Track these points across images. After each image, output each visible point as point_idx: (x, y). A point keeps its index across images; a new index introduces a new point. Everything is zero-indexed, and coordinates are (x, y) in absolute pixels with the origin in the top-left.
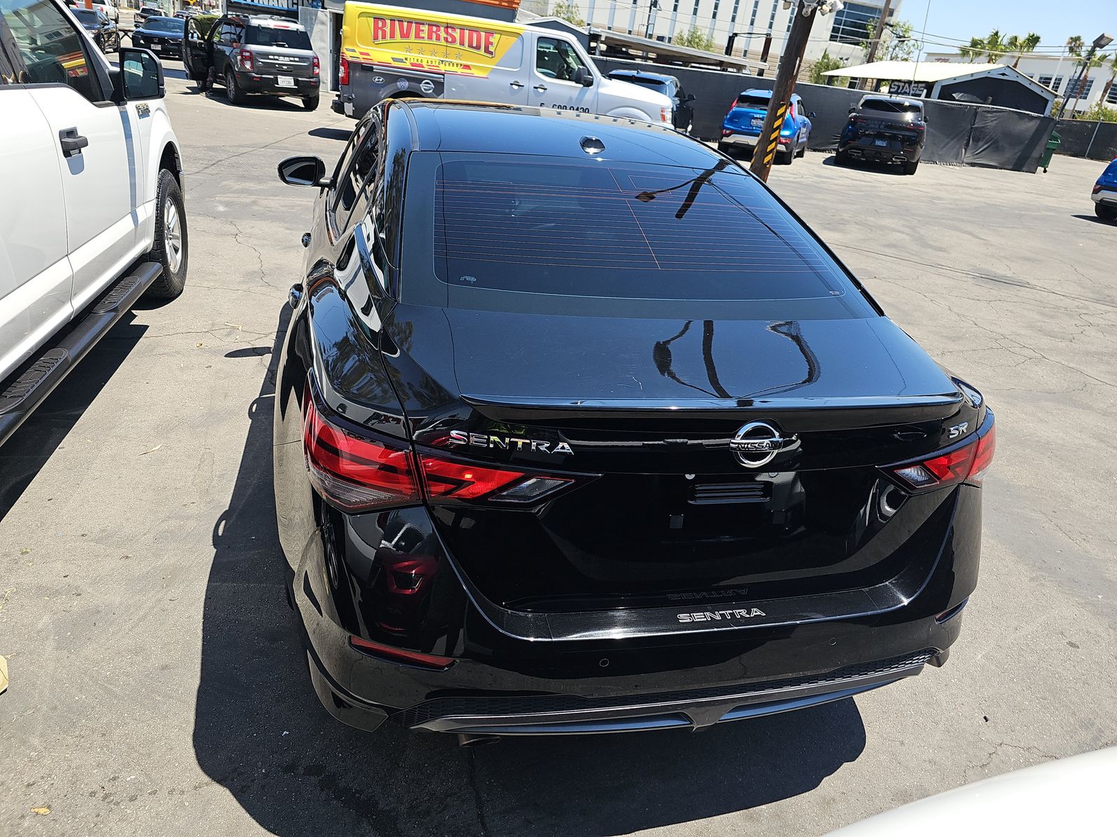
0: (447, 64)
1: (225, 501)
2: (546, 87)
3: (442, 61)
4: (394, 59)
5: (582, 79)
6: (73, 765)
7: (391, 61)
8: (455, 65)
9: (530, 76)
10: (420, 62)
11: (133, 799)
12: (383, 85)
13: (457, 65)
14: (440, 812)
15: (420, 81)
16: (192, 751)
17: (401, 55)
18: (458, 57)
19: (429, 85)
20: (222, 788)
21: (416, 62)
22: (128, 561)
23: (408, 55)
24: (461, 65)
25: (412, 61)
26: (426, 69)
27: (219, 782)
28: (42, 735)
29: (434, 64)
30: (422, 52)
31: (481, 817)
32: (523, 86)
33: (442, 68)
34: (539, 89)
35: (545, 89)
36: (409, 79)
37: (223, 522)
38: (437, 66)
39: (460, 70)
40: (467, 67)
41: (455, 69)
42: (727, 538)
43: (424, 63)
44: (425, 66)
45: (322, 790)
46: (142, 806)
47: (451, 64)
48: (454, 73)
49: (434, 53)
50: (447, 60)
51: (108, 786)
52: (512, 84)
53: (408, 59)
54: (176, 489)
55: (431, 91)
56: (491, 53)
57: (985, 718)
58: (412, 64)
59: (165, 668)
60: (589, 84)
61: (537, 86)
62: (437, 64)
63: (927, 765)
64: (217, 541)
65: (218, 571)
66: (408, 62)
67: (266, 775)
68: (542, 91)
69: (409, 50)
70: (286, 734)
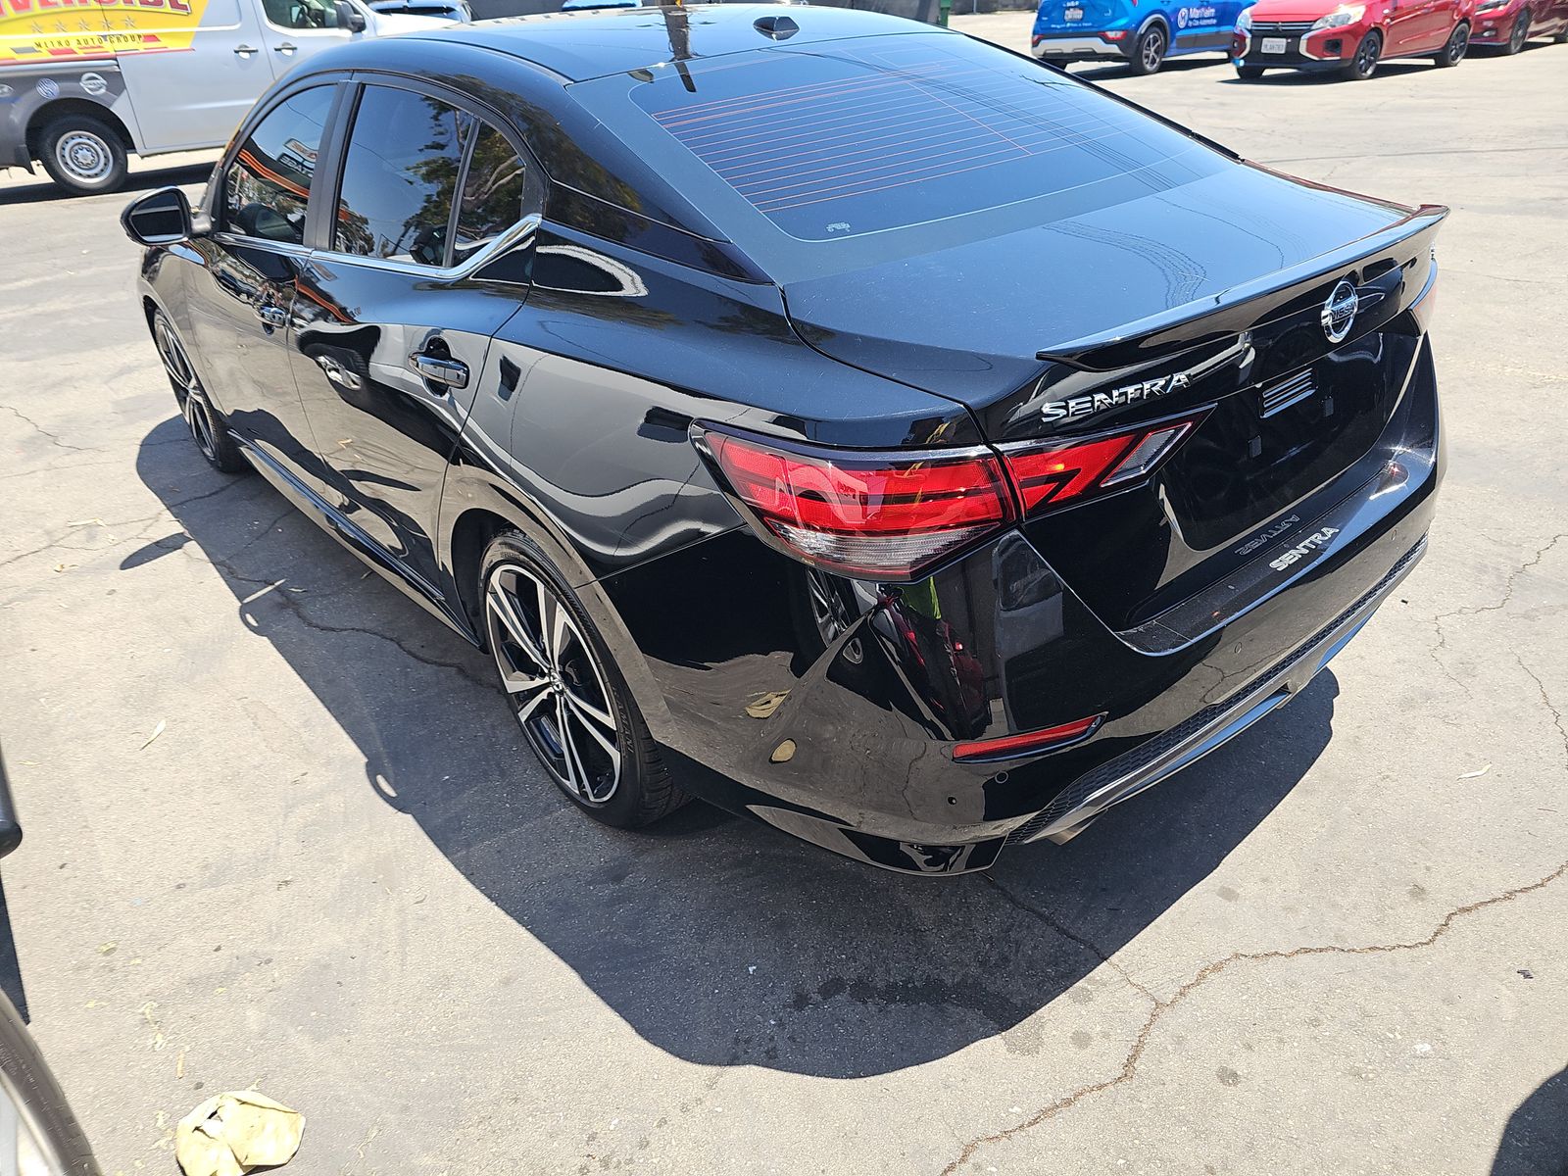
0: (115, 39)
1: (350, 753)
2: (294, 46)
3: (104, 37)
4: (17, 51)
5: (349, 20)
6: (517, 1155)
7: (14, 55)
8: (129, 38)
9: (262, 33)
10: (65, 46)
11: (644, 1144)
12: (14, 99)
13: (133, 37)
14: (1017, 952)
15: (76, 77)
16: (658, 1051)
17: (27, 39)
18: (130, 24)
19: (95, 81)
20: (742, 1068)
21: (57, 46)
22: (293, 887)
23: (38, 37)
24: (139, 36)
25: (51, 47)
26: (81, 54)
27: (733, 1061)
28: (427, 1149)
29: (91, 43)
30: (61, 28)
31: (1062, 931)
32: (257, 51)
33: (109, 48)
34: (283, 51)
35: (294, 49)
36: (56, 78)
37: (380, 779)
38: (100, 47)
39: (142, 46)
40: (152, 38)
41: (130, 45)
42: (1294, 451)
43: (74, 46)
44: (76, 49)
45: (865, 1002)
46: (665, 1146)
47: (122, 39)
48: (133, 53)
49: (84, 26)
50: (112, 32)
51: (592, 1149)
52: (237, 52)
53: (43, 45)
54: (255, 767)
55: (103, 91)
56: (184, 7)
57: (1403, 601)
58: (53, 52)
59: (507, 982)
60: (360, 27)
61: (279, 47)
62: (97, 43)
63: (1397, 666)
64: (399, 804)
65: (443, 837)
66: (44, 49)
67: (781, 1024)
68: (289, 53)
69: (38, 29)
70: (754, 971)
